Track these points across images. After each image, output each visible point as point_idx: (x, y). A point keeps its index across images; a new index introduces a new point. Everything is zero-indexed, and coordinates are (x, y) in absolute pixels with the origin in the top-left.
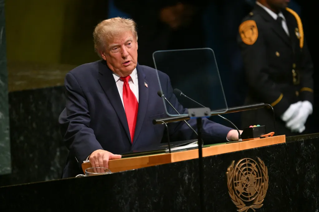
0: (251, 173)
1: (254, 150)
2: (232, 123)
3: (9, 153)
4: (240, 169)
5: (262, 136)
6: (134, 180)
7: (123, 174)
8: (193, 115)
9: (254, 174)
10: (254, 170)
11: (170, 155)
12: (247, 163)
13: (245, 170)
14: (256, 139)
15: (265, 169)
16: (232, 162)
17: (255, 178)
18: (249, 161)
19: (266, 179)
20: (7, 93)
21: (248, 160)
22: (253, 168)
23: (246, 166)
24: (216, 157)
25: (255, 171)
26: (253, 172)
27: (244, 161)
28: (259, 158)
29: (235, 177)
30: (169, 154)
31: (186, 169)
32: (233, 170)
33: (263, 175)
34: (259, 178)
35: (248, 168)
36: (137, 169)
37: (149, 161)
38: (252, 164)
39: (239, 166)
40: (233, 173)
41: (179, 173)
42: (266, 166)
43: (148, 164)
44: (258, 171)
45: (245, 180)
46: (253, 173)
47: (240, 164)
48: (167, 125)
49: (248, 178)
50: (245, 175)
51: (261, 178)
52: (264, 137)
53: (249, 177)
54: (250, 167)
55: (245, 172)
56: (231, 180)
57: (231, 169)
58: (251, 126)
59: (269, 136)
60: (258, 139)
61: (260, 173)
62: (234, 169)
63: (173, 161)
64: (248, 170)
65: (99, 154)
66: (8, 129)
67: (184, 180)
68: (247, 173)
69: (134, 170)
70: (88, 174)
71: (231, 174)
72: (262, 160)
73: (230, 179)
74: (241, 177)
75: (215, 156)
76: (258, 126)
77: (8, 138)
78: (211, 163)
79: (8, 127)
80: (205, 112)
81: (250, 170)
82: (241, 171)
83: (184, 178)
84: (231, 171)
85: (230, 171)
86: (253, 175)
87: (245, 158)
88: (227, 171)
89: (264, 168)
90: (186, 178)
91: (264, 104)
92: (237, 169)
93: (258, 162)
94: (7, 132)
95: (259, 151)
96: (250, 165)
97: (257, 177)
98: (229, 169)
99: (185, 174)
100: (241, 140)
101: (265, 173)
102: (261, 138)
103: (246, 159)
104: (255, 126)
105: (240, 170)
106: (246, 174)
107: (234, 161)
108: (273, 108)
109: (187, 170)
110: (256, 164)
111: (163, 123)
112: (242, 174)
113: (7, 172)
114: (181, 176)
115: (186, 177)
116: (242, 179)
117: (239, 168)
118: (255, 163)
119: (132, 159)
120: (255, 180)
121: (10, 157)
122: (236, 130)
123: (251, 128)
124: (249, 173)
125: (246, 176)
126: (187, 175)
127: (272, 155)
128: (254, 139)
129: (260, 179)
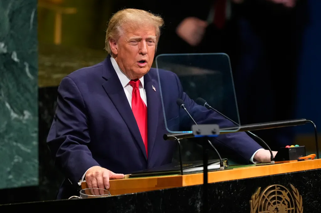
0: (281, 202)
1: (287, 175)
2: (264, 142)
3: (36, 161)
4: (268, 197)
5: (301, 158)
6: (132, 206)
7: (119, 198)
8: (198, 133)
9: (285, 204)
10: (285, 199)
11: (181, 178)
12: (276, 190)
13: (274, 198)
14: (292, 162)
15: (299, 199)
16: (257, 188)
17: (286, 208)
18: (279, 188)
19: (300, 210)
20: (36, 88)
21: (277, 187)
22: (284, 196)
23: (275, 194)
24: (238, 182)
25: (287, 200)
26: (284, 201)
27: (273, 188)
28: (292, 186)
29: (261, 206)
30: (181, 176)
31: (199, 195)
32: (258, 199)
33: (296, 206)
34: (291, 209)
35: (277, 197)
36: (136, 193)
37: (158, 183)
38: (283, 192)
39: (265, 193)
40: (258, 202)
41: (190, 199)
42: (300, 194)
43: (156, 186)
44: (290, 201)
45: (273, 211)
46: (283, 203)
47: (267, 191)
48: (179, 142)
49: (276, 208)
50: (273, 205)
51: (294, 208)
52: (303, 160)
53: (278, 207)
54: (280, 196)
55: (274, 201)
56: (255, 210)
57: (256, 197)
58: (288, 147)
59: (310, 158)
60: (296, 162)
61: (292, 203)
62: (260, 196)
63: (185, 184)
64: (277, 200)
65: (97, 173)
66: (35, 132)
67: (196, 208)
68: (276, 202)
69: (133, 193)
70: (82, 196)
71: (256, 203)
72: (295, 187)
73: (253, 209)
74: (267, 207)
75: (235, 181)
76: (297, 146)
77: (35, 143)
78: (231, 188)
79: (36, 129)
80: (213, 130)
81: (280, 199)
82: (269, 200)
83: (195, 205)
84: (256, 199)
85: (254, 199)
86: (283, 205)
87: (273, 184)
88: (250, 199)
89: (297, 198)
90: (198, 206)
91: (305, 120)
92: (264, 197)
93: (291, 190)
94: (35, 135)
95: (292, 176)
96: (280, 193)
97: (289, 207)
98: (254, 197)
99: (197, 201)
100: (274, 162)
101: (299, 204)
102: (299, 160)
103: (276, 185)
104: (292, 146)
105: (267, 199)
106: (274, 203)
107: (260, 188)
108: (315, 126)
109: (199, 197)
110: (288, 191)
111: (176, 139)
112: (269, 204)
113: (32, 184)
114: (192, 204)
115: (198, 204)
116: (269, 209)
117: (266, 196)
118: (286, 191)
119: (139, 180)
120: (286, 211)
121: (37, 166)
122: (269, 151)
123: (287, 148)
124: (278, 203)
125: (275, 206)
126: (200, 203)
127: (309, 182)
128: (290, 161)
129: (293, 210)
